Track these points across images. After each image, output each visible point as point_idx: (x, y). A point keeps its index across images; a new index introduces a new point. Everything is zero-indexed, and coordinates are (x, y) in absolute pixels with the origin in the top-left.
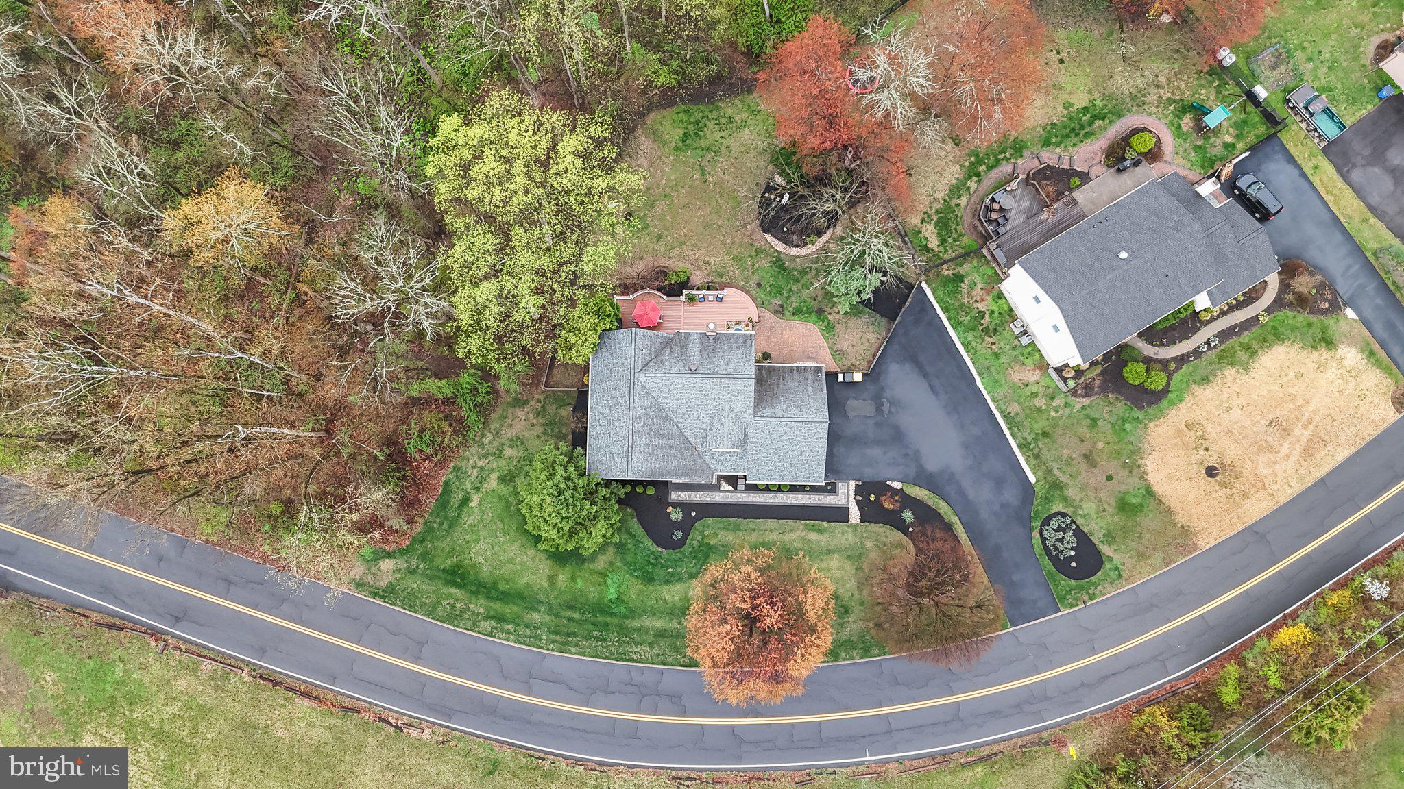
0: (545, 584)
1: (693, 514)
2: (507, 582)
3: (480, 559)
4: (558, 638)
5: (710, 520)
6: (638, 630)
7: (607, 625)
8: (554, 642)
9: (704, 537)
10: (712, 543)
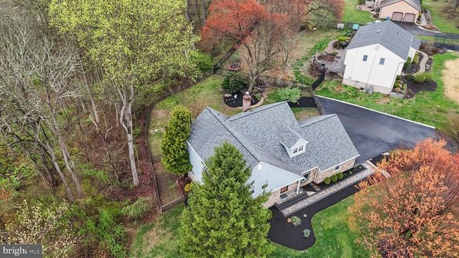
1: (305, 216)
5: (317, 215)
9: (322, 226)
10: (331, 227)
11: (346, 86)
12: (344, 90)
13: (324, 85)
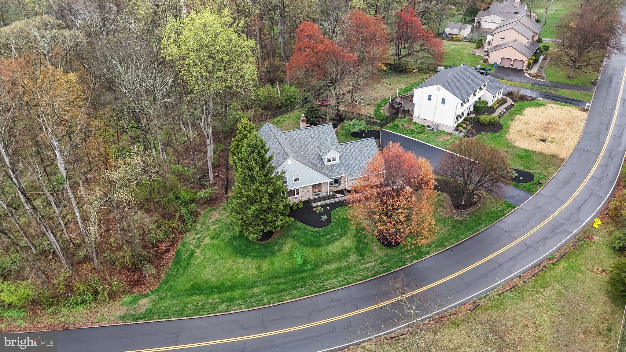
0: (255, 272)
1: (328, 208)
2: (230, 281)
3: (209, 276)
4: (274, 295)
6: (324, 274)
7: (303, 278)
8: (272, 299)
9: (339, 216)
10: (345, 217)
11: (415, 123)
12: (412, 126)
13: (396, 122)
